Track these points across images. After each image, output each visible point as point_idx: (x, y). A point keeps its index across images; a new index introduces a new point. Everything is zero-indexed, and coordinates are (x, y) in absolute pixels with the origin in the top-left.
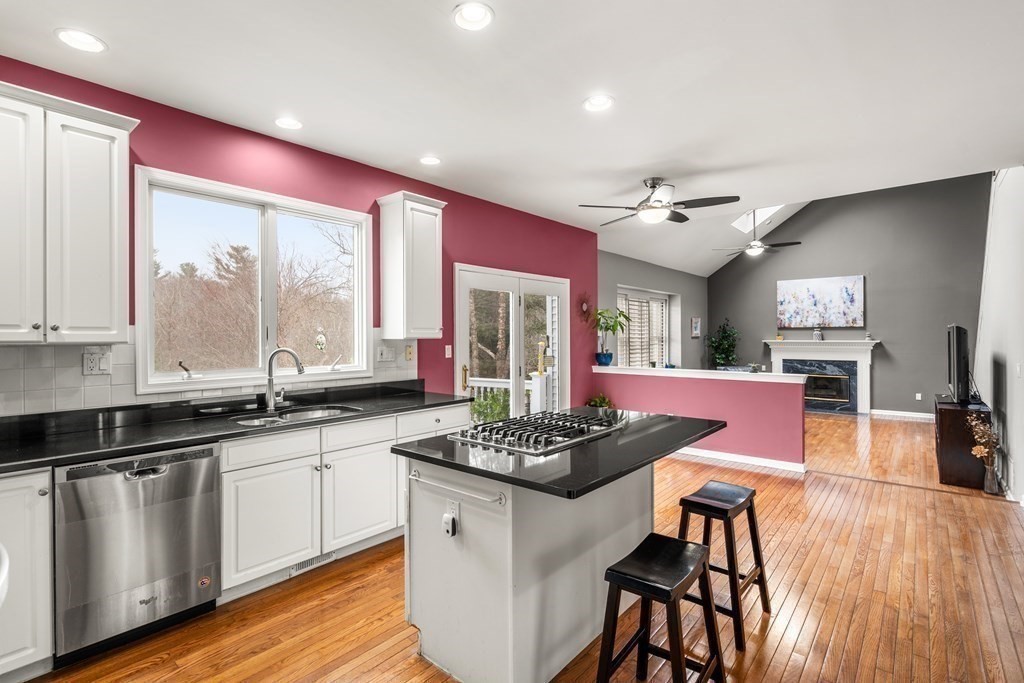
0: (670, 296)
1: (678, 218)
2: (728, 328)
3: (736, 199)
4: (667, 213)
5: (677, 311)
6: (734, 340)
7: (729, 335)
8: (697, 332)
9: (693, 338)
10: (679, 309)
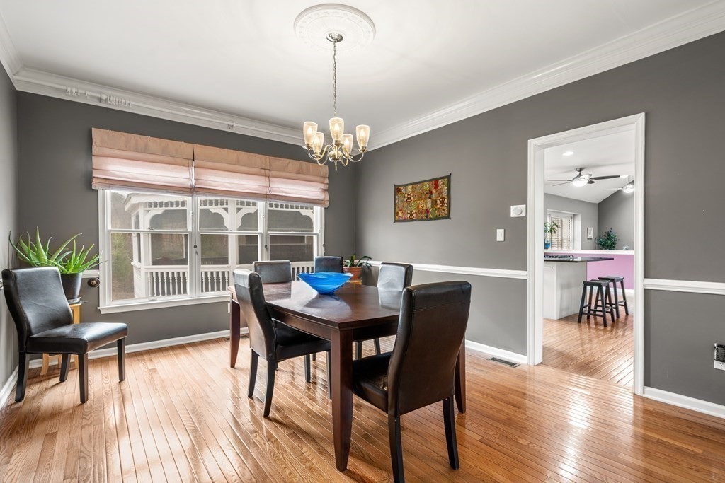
0: (574, 215)
1: (591, 182)
2: (611, 233)
3: (619, 176)
4: (587, 181)
5: (578, 224)
6: (615, 240)
7: (612, 238)
8: (591, 236)
9: (588, 239)
10: (580, 222)
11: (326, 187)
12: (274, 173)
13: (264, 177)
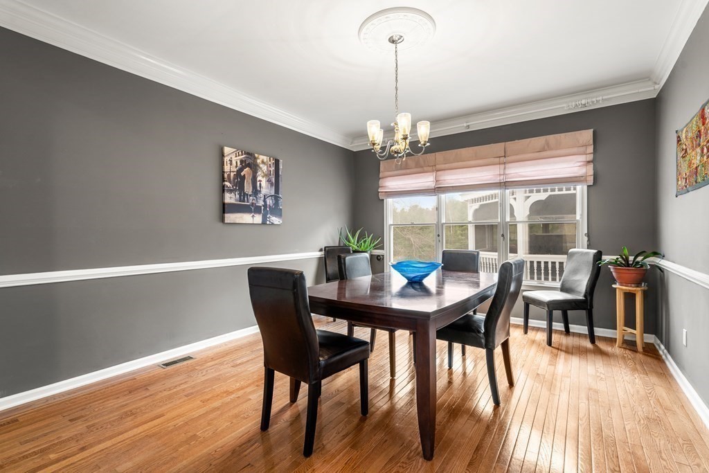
11: (590, 157)
12: (508, 159)
13: (498, 166)
